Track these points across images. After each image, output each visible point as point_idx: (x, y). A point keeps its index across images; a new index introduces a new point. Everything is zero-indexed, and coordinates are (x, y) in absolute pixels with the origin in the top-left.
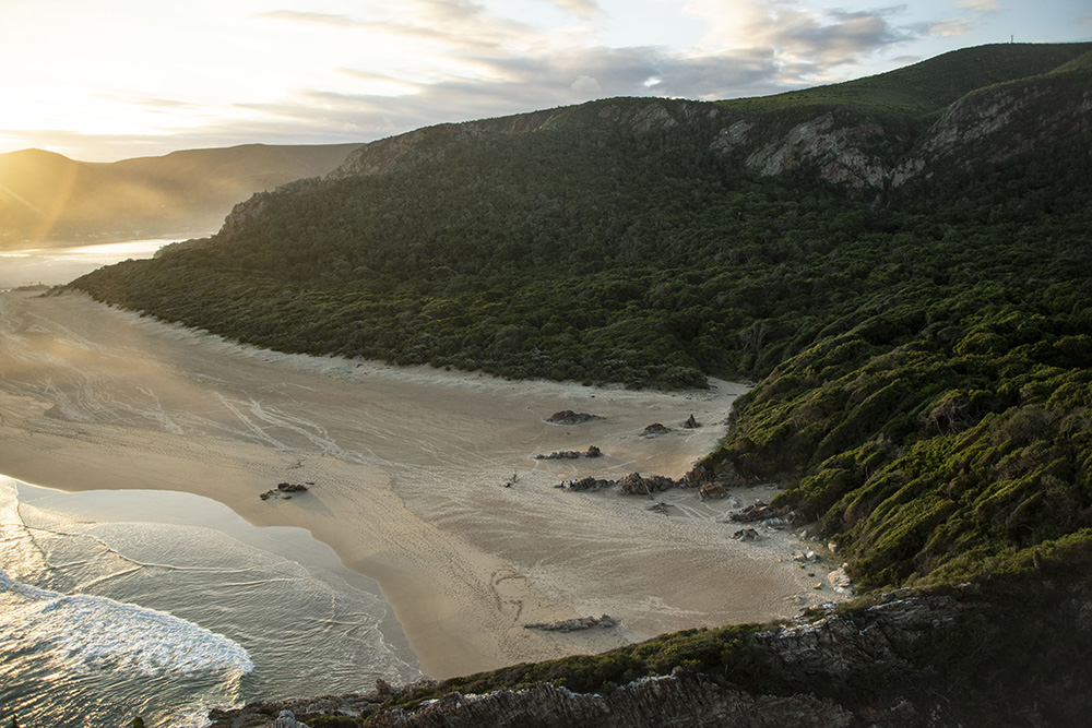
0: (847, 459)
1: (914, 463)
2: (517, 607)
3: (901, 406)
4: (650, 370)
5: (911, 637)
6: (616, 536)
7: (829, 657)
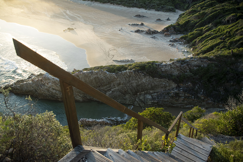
0: (201, 29)
1: (217, 31)
2: (113, 56)
3: (219, 17)
4: (162, 7)
5: (195, 68)
6: (141, 43)
7: (173, 71)
